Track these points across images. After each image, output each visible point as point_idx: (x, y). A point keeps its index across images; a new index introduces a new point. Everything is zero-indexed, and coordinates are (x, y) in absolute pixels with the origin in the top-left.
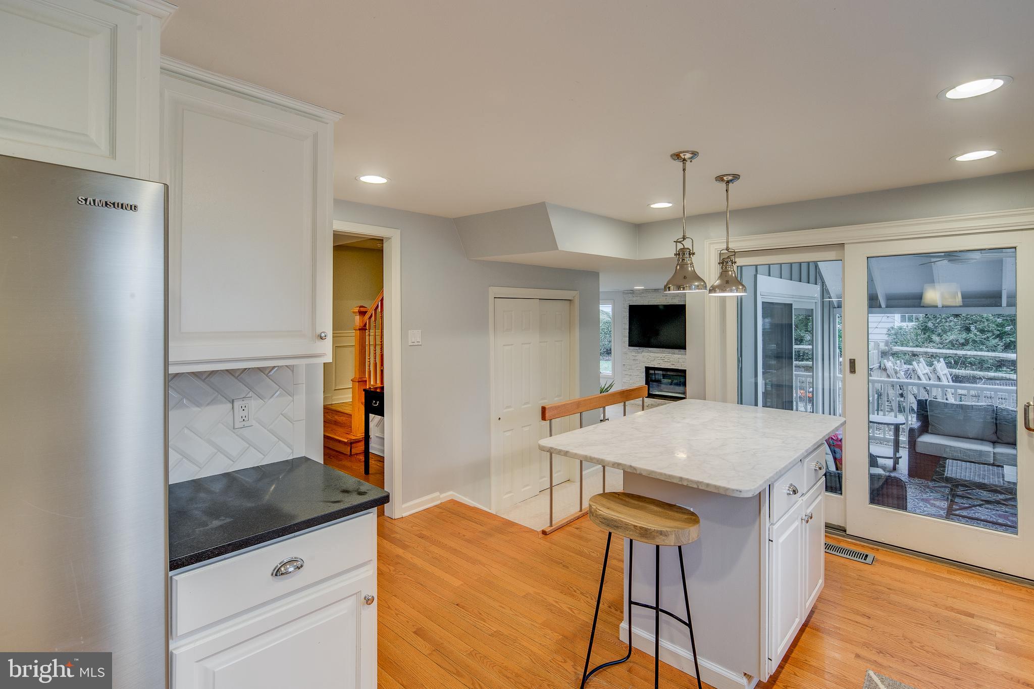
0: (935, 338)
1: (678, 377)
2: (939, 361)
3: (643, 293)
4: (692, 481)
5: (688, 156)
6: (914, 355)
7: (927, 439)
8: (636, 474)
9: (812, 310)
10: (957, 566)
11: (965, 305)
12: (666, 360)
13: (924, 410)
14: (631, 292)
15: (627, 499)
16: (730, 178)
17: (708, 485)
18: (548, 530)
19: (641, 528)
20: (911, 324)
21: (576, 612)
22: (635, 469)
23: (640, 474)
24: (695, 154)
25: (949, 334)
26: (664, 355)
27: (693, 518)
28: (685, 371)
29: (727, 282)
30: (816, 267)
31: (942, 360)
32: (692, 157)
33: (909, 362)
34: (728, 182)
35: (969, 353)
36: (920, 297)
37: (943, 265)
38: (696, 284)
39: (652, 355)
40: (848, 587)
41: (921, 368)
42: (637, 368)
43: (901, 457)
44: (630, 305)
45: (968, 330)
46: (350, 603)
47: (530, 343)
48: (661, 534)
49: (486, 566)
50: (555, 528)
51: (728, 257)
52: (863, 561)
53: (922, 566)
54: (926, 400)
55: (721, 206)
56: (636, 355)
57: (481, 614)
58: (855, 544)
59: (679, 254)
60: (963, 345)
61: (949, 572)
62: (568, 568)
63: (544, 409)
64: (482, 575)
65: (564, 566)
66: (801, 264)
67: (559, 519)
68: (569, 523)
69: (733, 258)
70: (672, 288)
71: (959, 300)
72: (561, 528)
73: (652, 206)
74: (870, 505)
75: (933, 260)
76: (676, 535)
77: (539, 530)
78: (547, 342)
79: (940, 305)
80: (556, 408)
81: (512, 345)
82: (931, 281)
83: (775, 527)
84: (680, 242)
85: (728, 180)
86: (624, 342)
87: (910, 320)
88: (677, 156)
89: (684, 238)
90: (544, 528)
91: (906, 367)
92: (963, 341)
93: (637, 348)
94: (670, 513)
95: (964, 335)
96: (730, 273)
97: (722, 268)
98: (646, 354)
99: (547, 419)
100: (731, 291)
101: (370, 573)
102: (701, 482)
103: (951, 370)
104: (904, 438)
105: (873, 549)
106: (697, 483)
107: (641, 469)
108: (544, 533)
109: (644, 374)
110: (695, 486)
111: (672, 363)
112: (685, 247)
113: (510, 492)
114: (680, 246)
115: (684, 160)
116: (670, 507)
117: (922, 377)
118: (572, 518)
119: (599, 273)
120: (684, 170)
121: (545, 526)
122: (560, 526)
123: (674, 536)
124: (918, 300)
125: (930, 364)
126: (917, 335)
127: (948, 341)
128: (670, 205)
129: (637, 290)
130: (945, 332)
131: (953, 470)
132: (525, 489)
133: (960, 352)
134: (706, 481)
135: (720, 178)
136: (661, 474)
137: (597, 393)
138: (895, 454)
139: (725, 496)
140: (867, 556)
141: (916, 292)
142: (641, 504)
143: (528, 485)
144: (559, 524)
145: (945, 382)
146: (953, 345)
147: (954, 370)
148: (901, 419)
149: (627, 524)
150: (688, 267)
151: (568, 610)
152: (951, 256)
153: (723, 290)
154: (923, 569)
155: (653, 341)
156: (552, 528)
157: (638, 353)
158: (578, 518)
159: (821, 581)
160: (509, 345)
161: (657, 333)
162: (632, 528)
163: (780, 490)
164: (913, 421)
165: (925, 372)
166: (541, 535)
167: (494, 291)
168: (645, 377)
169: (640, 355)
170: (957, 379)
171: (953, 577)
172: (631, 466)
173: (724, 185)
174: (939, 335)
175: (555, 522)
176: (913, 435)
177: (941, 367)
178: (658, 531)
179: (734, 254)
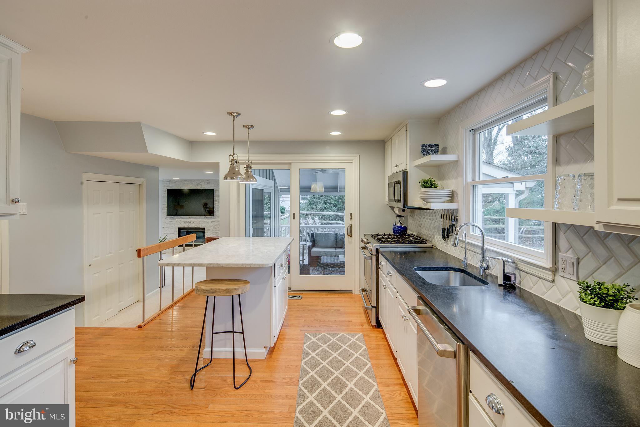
0: (315, 207)
1: (200, 233)
2: (316, 217)
3: (177, 182)
4: (247, 264)
5: (235, 114)
6: (307, 215)
7: (315, 249)
8: (220, 267)
9: (271, 193)
10: (328, 292)
11: (325, 192)
12: (192, 223)
13: (313, 237)
14: (169, 181)
15: (213, 282)
16: (250, 127)
17: (255, 264)
18: (142, 325)
19: (226, 289)
20: (304, 201)
21: (175, 356)
22: (219, 265)
23: (222, 267)
24: (239, 114)
25: (319, 205)
26: (191, 220)
27: (246, 282)
28: (204, 229)
29: (248, 177)
30: (272, 171)
31: (317, 216)
32: (237, 116)
33: (305, 218)
34: (249, 128)
35: (326, 213)
36: (310, 188)
37: (320, 174)
38: (240, 177)
39: (183, 220)
40: (294, 309)
41: (310, 220)
42: (173, 229)
43: (305, 259)
44: (167, 189)
45: (325, 203)
46: (61, 365)
47: (112, 212)
48: (236, 290)
49: (104, 354)
50: (146, 323)
51: (249, 165)
52: (298, 299)
53: (317, 295)
54: (314, 233)
55: (246, 138)
56: (172, 220)
57: (112, 376)
58: (295, 294)
59: (231, 162)
60: (324, 210)
61: (326, 295)
62: (162, 339)
63: (139, 251)
64: (103, 359)
65: (159, 339)
66: (267, 170)
67: (148, 317)
68: (154, 319)
69: (251, 165)
70: (228, 178)
71: (323, 190)
72: (150, 322)
73: (205, 133)
74: (301, 275)
75: (317, 171)
76: (242, 289)
77: (135, 326)
78: (123, 211)
79: (318, 192)
80: (147, 249)
81: (100, 214)
82: (315, 180)
83: (277, 280)
84: (232, 156)
85: (249, 127)
86: (163, 213)
87: (304, 199)
88: (230, 114)
89: (234, 154)
90: (139, 324)
91: (304, 220)
92: (324, 208)
93: (173, 216)
94: (235, 283)
95: (324, 206)
96: (250, 172)
97: (246, 170)
98: (179, 220)
99: (141, 256)
100: (250, 181)
101: (71, 346)
102: (252, 264)
103: (320, 221)
104: (306, 251)
105: (301, 293)
106: (250, 264)
107: (223, 264)
108: (140, 327)
109: (177, 232)
110: (249, 266)
111: (195, 224)
112: (234, 158)
113: (98, 315)
114: (232, 158)
115: (234, 116)
116: (235, 280)
117: (310, 224)
118: (156, 315)
119: (158, 168)
120: (234, 121)
121: (140, 322)
122: (149, 321)
123: (241, 289)
124: (309, 189)
125: (313, 219)
126: (308, 206)
127: (319, 208)
128: (215, 134)
129: (174, 180)
130: (318, 204)
131: (324, 260)
132: (109, 311)
133: (323, 213)
134: (254, 263)
135: (245, 126)
136: (233, 264)
137: (158, 243)
138: (303, 259)
139: (263, 267)
140: (299, 297)
141: (308, 185)
142: (220, 282)
143: (111, 308)
144: (148, 320)
145: (318, 225)
146: (321, 210)
147: (321, 221)
148: (305, 243)
149: (219, 290)
150: (235, 169)
151: (170, 356)
152: (323, 170)
153: (247, 181)
154: (318, 296)
155: (180, 211)
156: (144, 323)
157: (173, 219)
158: (159, 314)
159: (287, 307)
160: (97, 214)
161: (182, 207)
162: (222, 290)
163: (278, 265)
164: (309, 244)
165: (311, 222)
166: (137, 329)
167: (86, 176)
168: (178, 234)
169: (175, 220)
170: (322, 224)
171: (327, 296)
172: (217, 264)
173: (246, 130)
174: (316, 206)
175: (147, 319)
176: (310, 248)
177: (317, 219)
178: (234, 289)
179: (251, 163)
